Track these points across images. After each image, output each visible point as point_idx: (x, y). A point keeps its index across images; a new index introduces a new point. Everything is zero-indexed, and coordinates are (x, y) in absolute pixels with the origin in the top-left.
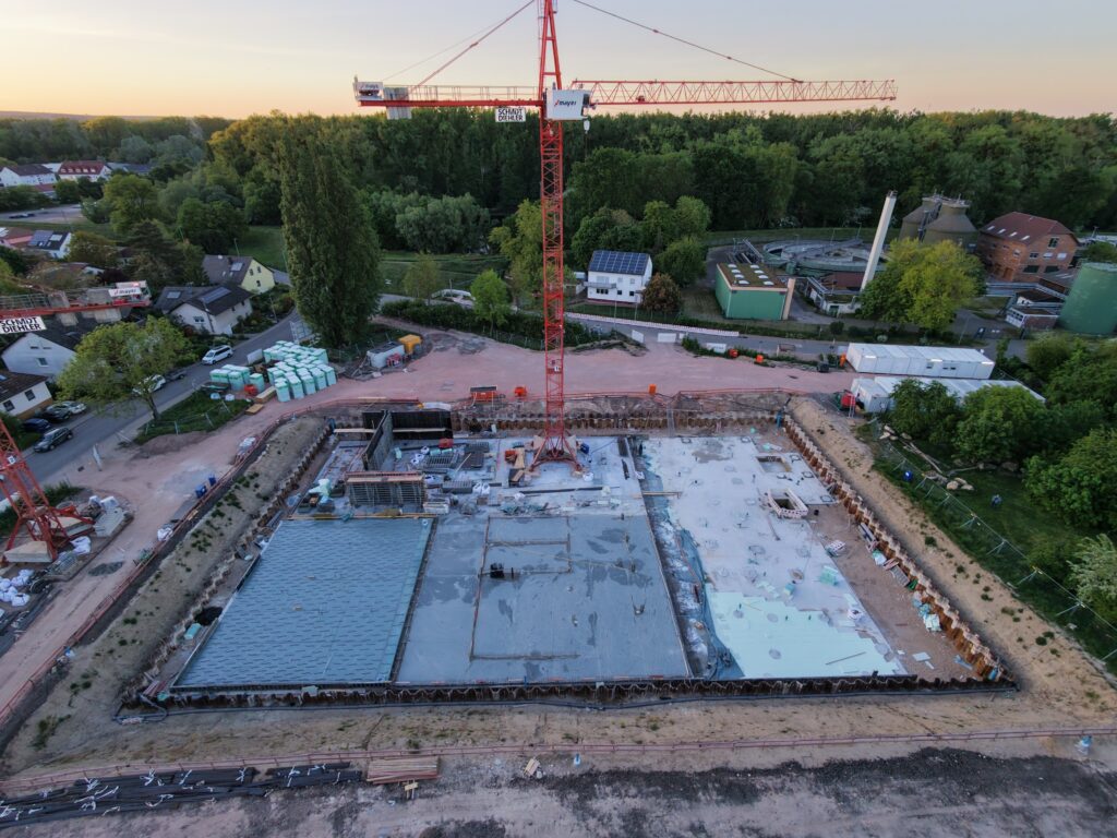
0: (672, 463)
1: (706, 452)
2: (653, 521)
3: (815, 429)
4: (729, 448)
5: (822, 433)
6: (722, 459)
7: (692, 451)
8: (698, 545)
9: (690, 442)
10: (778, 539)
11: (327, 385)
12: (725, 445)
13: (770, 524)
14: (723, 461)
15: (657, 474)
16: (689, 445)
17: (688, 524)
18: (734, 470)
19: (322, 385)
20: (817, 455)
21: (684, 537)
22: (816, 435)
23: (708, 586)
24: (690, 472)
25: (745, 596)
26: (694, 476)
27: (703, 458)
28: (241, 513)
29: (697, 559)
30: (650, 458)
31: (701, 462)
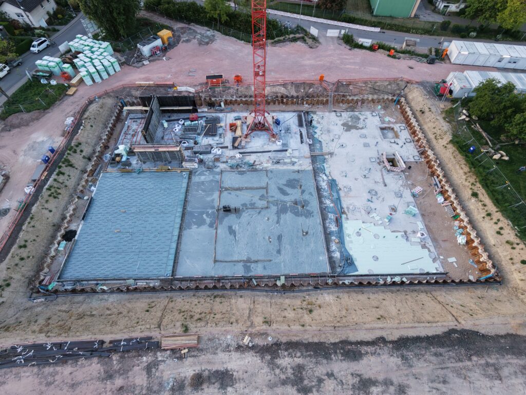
0: (329, 131)
1: (350, 124)
2: (316, 172)
3: (419, 109)
4: (364, 120)
5: (423, 113)
6: (360, 128)
7: (342, 122)
8: (340, 189)
9: (341, 116)
10: (386, 185)
11: (115, 71)
12: (362, 118)
13: (382, 175)
14: (360, 130)
15: (320, 139)
16: (340, 118)
17: (336, 176)
18: (365, 137)
19: (112, 72)
20: (417, 128)
21: (332, 184)
22: (418, 114)
23: (344, 216)
24: (339, 138)
25: (363, 222)
26: (342, 141)
27: (348, 127)
28: (75, 170)
29: (339, 199)
30: (317, 128)
31: (346, 130)
